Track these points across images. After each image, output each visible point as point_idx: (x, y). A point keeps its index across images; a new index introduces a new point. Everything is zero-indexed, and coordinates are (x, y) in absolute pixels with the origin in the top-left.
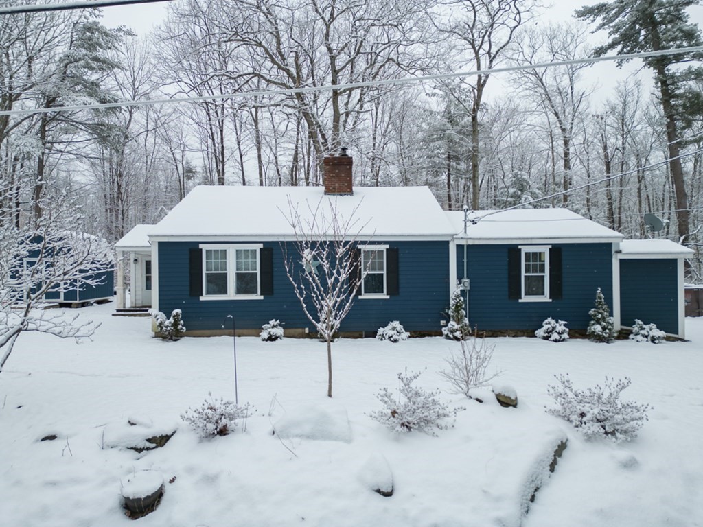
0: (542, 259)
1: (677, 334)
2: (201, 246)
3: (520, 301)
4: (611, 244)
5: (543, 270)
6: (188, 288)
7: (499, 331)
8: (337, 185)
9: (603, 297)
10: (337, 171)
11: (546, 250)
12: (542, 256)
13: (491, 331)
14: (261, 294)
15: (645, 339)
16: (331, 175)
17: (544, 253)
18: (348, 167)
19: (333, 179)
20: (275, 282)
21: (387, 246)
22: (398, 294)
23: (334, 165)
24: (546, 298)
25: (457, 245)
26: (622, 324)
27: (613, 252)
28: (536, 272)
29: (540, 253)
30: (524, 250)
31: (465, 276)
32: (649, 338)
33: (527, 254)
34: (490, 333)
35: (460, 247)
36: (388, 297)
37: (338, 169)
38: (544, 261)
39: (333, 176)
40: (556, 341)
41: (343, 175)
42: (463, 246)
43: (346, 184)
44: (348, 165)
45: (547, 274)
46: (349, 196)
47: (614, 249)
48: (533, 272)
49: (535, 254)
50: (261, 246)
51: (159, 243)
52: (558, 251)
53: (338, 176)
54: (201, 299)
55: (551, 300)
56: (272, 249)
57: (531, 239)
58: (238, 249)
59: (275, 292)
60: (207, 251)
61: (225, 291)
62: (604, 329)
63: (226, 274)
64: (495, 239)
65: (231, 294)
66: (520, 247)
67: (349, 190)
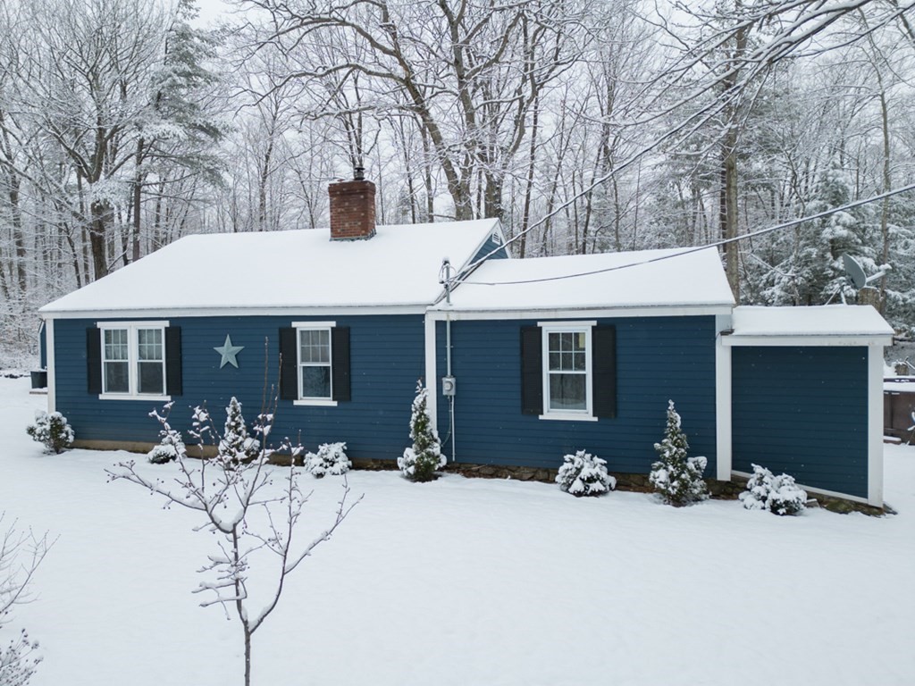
0: (581, 346)
1: (865, 496)
2: (99, 325)
3: (541, 417)
4: (714, 317)
5: (581, 365)
6: (86, 382)
7: (506, 468)
8: (347, 225)
9: (679, 418)
10: (347, 204)
11: (586, 330)
12: (580, 340)
13: (493, 466)
14: (168, 394)
15: (761, 503)
16: (339, 210)
17: (584, 333)
18: (362, 197)
19: (341, 217)
20: (184, 378)
21: (333, 324)
22: (350, 399)
23: (343, 194)
24: (586, 414)
25: (437, 322)
26: (734, 467)
27: (717, 333)
28: (571, 368)
29: (577, 335)
30: (547, 329)
31: (449, 373)
32: (767, 504)
33: (553, 336)
34: (491, 471)
35: (440, 325)
36: (335, 404)
37: (349, 201)
38: (584, 349)
39: (342, 212)
40: (579, 494)
41: (355, 209)
42: (445, 322)
43: (360, 223)
44: (361, 193)
45: (588, 371)
46: (363, 241)
47: (719, 328)
48: (564, 367)
49: (567, 336)
50: (167, 324)
51: (55, 320)
52: (608, 330)
53: (348, 211)
54: (102, 397)
55: (596, 419)
56: (180, 330)
57: (556, 310)
58: (140, 328)
59: (185, 390)
60: (107, 332)
61: (125, 388)
62: (672, 478)
63: (127, 363)
64: (493, 311)
65: (133, 394)
66: (539, 324)
67: (363, 232)
